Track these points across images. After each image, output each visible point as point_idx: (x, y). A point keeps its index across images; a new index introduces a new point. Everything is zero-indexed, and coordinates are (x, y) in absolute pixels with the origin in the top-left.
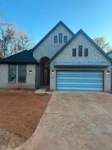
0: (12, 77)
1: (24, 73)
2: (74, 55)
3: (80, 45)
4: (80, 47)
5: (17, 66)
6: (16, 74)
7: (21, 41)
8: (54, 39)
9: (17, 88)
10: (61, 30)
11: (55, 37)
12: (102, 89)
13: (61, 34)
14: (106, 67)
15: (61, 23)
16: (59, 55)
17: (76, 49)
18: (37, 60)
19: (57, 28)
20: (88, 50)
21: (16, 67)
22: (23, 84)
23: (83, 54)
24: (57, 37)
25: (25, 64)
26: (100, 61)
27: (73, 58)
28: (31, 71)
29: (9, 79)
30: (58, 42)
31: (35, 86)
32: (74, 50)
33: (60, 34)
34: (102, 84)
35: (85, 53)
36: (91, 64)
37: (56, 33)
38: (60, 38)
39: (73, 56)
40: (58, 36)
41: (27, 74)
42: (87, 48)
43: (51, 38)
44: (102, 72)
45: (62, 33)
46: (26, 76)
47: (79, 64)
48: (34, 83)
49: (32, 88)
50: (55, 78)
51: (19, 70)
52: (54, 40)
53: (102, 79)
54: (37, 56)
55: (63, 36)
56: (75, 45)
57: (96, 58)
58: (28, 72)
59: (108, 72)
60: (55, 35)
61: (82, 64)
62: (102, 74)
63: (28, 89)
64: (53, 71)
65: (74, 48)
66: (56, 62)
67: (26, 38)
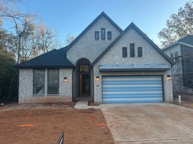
0: (39, 86)
1: (56, 81)
2: (125, 55)
3: (132, 42)
4: (132, 45)
5: (46, 72)
6: (44, 82)
7: (41, 37)
8: (94, 35)
9: (46, 102)
10: (103, 23)
11: (96, 32)
12: (162, 99)
13: (104, 29)
14: (165, 70)
15: (103, 15)
16: (105, 56)
17: (126, 48)
18: (72, 63)
19: (99, 21)
20: (143, 49)
21: (44, 73)
22: (54, 97)
23: (136, 54)
24: (98, 32)
25: (57, 68)
26: (158, 63)
27: (124, 60)
28: (65, 78)
29: (34, 91)
30: (100, 39)
31: (72, 98)
32: (125, 49)
33: (102, 29)
34: (161, 92)
35: (138, 53)
36: (147, 67)
37: (97, 28)
38: (103, 33)
39: (123, 57)
40: (100, 31)
41: (60, 82)
42: (141, 46)
43: (91, 34)
44: (161, 76)
45: (104, 27)
46: (58, 85)
47: (132, 67)
48: (71, 94)
49: (68, 101)
50: (100, 86)
51: (48, 77)
52: (94, 37)
53: (161, 85)
54: (73, 57)
55: (106, 31)
56: (125, 43)
57: (153, 59)
58: (61, 79)
59: (168, 76)
60: (96, 30)
61: (136, 67)
62: (160, 79)
63: (64, 104)
64: (98, 77)
65: (124, 46)
66: (101, 65)
67: (48, 34)
